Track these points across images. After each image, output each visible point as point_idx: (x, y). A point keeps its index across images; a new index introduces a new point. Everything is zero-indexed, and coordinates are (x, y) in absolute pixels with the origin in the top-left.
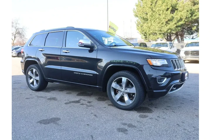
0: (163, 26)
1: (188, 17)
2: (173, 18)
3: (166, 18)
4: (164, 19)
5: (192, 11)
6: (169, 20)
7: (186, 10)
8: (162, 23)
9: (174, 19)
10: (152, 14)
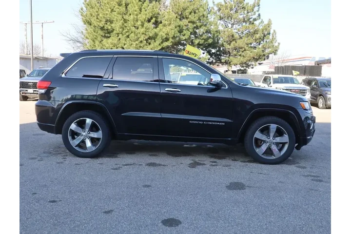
0: (142, 45)
1: (175, 36)
2: (156, 35)
3: (147, 33)
4: (143, 35)
5: (181, 28)
6: (150, 38)
7: (174, 26)
8: (141, 42)
9: (158, 37)
10: (123, 24)
